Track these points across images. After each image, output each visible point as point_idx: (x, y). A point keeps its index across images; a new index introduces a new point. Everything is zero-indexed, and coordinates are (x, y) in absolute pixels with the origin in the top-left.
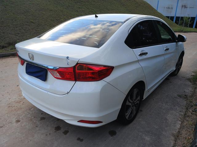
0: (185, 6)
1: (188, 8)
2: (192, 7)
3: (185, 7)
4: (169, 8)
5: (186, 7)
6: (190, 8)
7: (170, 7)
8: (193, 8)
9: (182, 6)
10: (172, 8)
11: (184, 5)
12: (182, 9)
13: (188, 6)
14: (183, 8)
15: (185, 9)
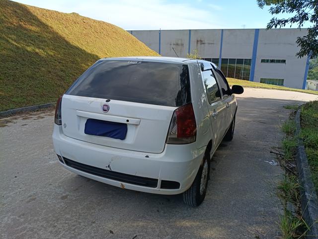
0: (201, 41)
1: (206, 45)
2: (212, 42)
4: (177, 44)
5: (203, 42)
6: (209, 44)
7: (180, 42)
8: (213, 44)
9: (198, 41)
10: (182, 45)
11: (199, 39)
12: (197, 45)
13: (206, 42)
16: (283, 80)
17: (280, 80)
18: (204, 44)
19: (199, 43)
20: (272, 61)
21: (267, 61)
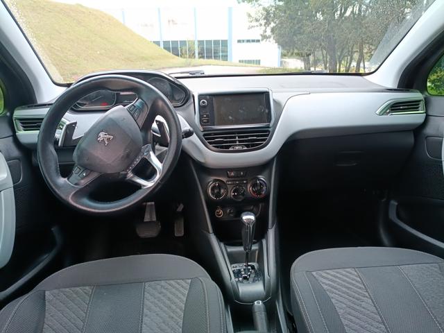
0: (173, 21)
1: (179, 25)
4: (146, 25)
7: (148, 23)
10: (152, 26)
11: (170, 19)
12: (169, 25)
13: (178, 22)
16: (259, 61)
17: (257, 61)
18: (176, 24)
19: (171, 22)
20: (248, 41)
21: (243, 41)
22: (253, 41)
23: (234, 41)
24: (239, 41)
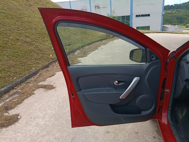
2: (105, 7)
3: (97, 7)
4: (83, 10)
6: (103, 8)
7: (84, 8)
9: (96, 7)
10: (86, 10)
14: (97, 8)
15: (99, 9)
17: (147, 27)
20: (142, 16)
22: (146, 15)
23: (134, 16)
24: (137, 16)
